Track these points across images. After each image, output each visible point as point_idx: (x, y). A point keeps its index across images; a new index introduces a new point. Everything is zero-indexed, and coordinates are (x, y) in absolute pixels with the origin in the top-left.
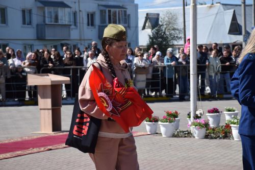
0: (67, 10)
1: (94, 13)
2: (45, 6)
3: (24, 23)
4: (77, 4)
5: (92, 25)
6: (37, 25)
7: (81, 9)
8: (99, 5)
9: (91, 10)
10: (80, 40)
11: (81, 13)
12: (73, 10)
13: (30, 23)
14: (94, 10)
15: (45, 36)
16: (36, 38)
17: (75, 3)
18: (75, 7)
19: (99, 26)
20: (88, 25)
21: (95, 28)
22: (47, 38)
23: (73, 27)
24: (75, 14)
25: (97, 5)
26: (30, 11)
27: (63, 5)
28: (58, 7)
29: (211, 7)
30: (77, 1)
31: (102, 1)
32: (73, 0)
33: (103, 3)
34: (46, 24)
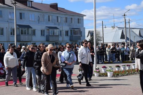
0: (58, 30)
1: (68, 31)
2: (50, 28)
3: (42, 35)
5: (67, 35)
6: (46, 36)
9: (67, 30)
10: (63, 41)
11: (63, 31)
12: (60, 30)
13: (44, 35)
16: (46, 41)
18: (61, 29)
19: (70, 36)
20: (66, 35)
22: (50, 41)
23: (60, 36)
24: (61, 31)
25: (69, 28)
26: (44, 31)
27: (56, 28)
28: (54, 29)
29: (113, 29)
30: (61, 26)
31: (71, 26)
32: (60, 26)
33: (72, 27)
34: (50, 35)
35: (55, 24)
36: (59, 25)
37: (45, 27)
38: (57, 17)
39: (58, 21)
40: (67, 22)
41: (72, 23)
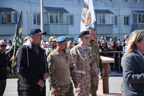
0: (111, 15)
1: (129, 16)
2: (97, 13)
4: (118, 11)
5: (128, 24)
7: (120, 14)
8: (132, 11)
9: (127, 15)
10: (119, 34)
11: (120, 17)
12: (115, 15)
14: (129, 15)
17: (116, 10)
18: (116, 13)
19: (132, 25)
20: (125, 24)
21: (129, 26)
23: (114, 26)
24: (116, 17)
25: (131, 11)
27: (108, 12)
28: (105, 13)
30: (118, 9)
31: (135, 8)
32: (115, 9)
34: (97, 25)
35: (106, 5)
36: (113, 7)
40: (127, 1)
41: (137, 2)
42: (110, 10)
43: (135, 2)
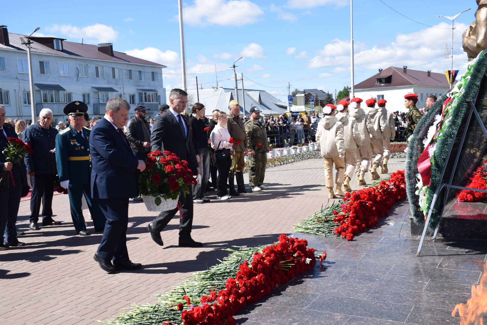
0: (115, 93)
1: (135, 95)
2: (99, 91)
4: (122, 89)
5: (134, 102)
6: (94, 104)
7: (125, 93)
8: (137, 89)
9: (132, 93)
11: (125, 95)
12: (119, 93)
14: (134, 93)
15: (99, 112)
16: (93, 114)
17: (121, 88)
18: (120, 91)
21: (135, 105)
22: (100, 114)
25: (136, 89)
26: (89, 95)
27: (112, 90)
28: (109, 91)
29: (216, 90)
30: (122, 87)
31: (140, 86)
32: (119, 86)
33: (141, 88)
34: (100, 104)
35: (109, 82)
36: (116, 85)
37: (91, 87)
38: (113, 69)
39: (114, 77)
40: (132, 79)
41: (141, 80)
42: (114, 88)
43: (140, 80)
